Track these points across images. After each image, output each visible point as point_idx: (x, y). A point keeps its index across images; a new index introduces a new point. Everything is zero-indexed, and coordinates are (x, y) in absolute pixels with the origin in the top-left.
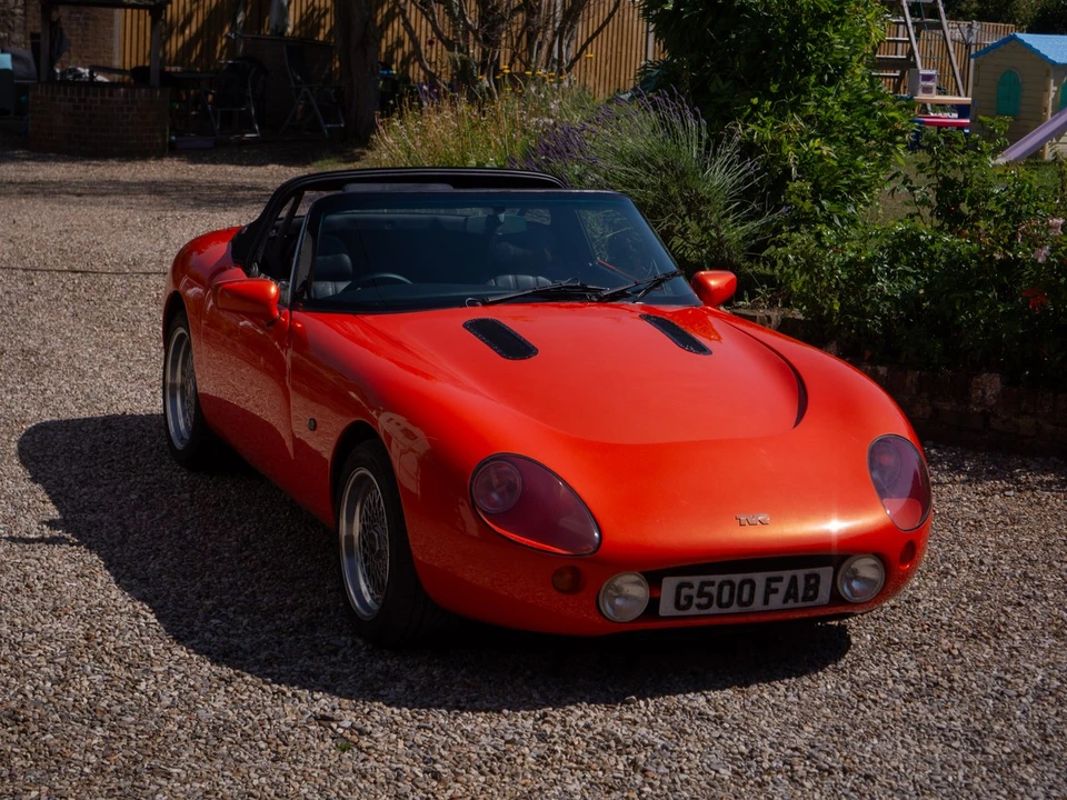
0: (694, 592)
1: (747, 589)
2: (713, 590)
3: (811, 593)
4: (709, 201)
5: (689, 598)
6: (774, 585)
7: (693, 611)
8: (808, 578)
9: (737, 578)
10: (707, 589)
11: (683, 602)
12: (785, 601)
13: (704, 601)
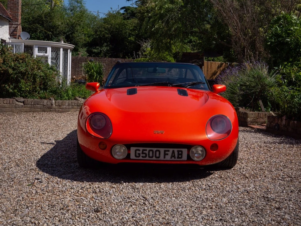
0: (141, 152)
1: (158, 153)
2: (147, 152)
3: (180, 156)
5: (139, 154)
6: (167, 153)
7: (141, 158)
8: (178, 151)
9: (155, 149)
10: (144, 152)
11: (137, 155)
12: (171, 158)
13: (144, 155)
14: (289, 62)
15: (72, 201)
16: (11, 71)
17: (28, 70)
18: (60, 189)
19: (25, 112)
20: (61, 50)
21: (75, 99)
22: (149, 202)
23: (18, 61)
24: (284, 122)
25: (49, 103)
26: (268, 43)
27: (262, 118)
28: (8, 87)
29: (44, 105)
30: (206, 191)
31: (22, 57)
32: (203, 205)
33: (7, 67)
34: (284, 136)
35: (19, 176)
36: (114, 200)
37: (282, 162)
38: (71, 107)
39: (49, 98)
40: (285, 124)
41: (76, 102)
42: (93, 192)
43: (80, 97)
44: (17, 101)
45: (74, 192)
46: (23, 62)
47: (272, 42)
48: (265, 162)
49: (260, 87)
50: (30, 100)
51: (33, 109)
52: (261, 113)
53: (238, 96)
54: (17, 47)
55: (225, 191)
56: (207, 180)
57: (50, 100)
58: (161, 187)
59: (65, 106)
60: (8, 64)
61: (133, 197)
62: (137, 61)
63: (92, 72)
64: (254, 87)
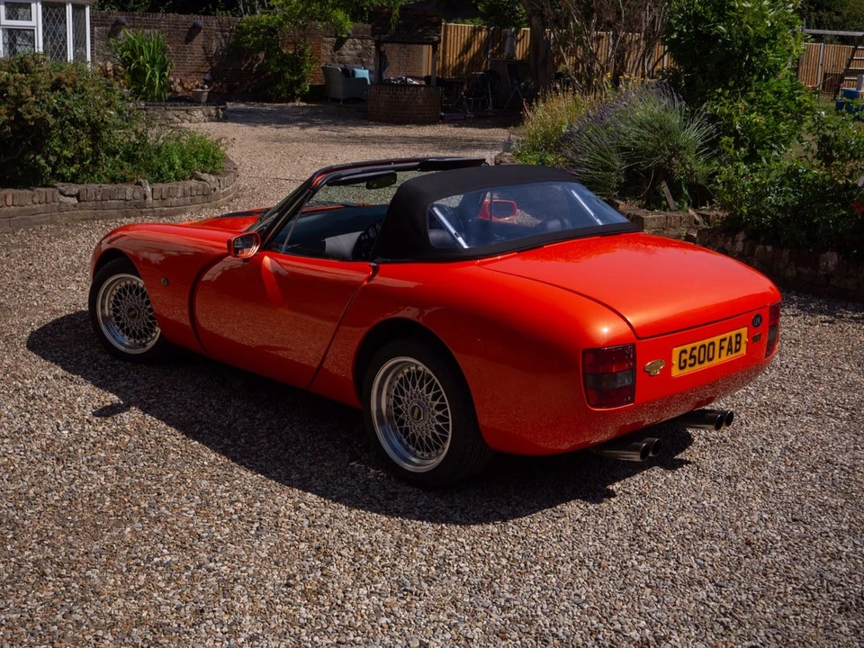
4: (685, 149)
14: (726, 87)
16: (51, 120)
19: (83, 220)
21: (193, 176)
24: (740, 246)
25: (137, 195)
26: (673, 34)
27: (674, 228)
28: (42, 162)
29: (126, 200)
31: (70, 80)
33: (42, 110)
38: (188, 198)
40: (743, 250)
41: (194, 183)
43: (203, 172)
44: (62, 193)
46: (73, 93)
47: (681, 33)
50: (92, 188)
51: (101, 211)
53: (617, 175)
57: (139, 184)
59: (175, 199)
60: (44, 101)
62: (249, 23)
63: (138, 63)
64: (653, 154)
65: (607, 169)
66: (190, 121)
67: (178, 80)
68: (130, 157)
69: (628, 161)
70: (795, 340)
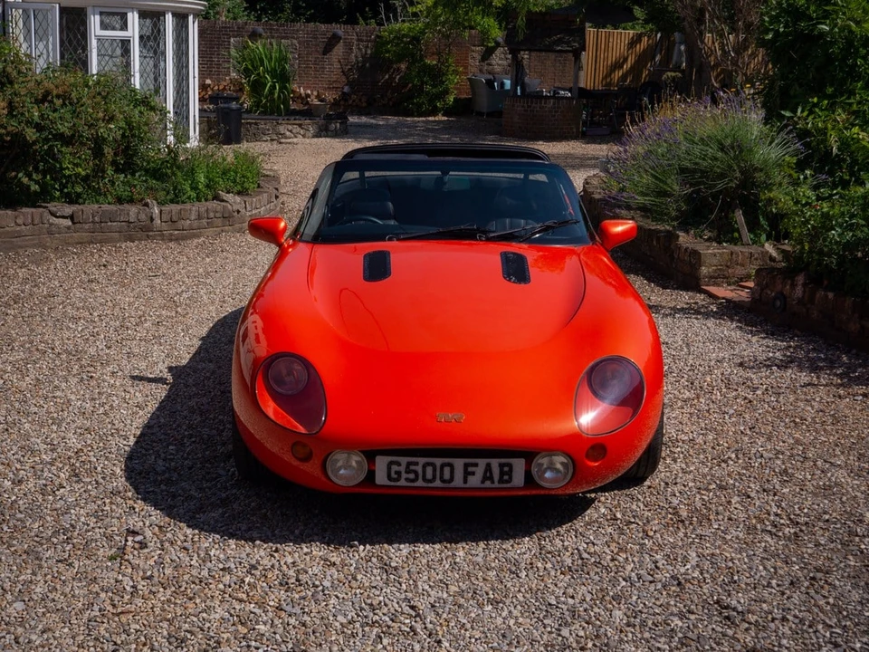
0: (402, 469)
1: (447, 470)
2: (419, 469)
3: (506, 477)
5: (398, 473)
6: (470, 469)
7: (402, 483)
8: (501, 466)
9: (438, 461)
10: (412, 467)
11: (394, 475)
12: (483, 482)
13: (412, 476)
14: (823, 96)
15: (229, 621)
16: (31, 134)
17: (80, 129)
18: (194, 572)
19: (78, 243)
20: (169, 17)
21: (217, 198)
22: (425, 624)
23: (51, 102)
24: (799, 291)
25: (143, 217)
26: (767, 34)
27: (743, 265)
28: (25, 180)
29: (128, 222)
30: (573, 578)
31: (60, 91)
32: (564, 637)
33: (19, 124)
34: (799, 333)
35: (83, 519)
36: (334, 616)
37: (781, 457)
38: (204, 222)
39: (143, 199)
40: (803, 297)
41: (214, 204)
42: (281, 584)
43: (228, 192)
44: (53, 214)
45: (233, 585)
46: (64, 105)
47: (777, 33)
48: (733, 456)
49: (738, 175)
50: (89, 208)
51: (100, 234)
52: (737, 249)
53: (677, 201)
54: (40, 17)
55: (621, 579)
56: (576, 532)
57: (146, 205)
58: (458, 560)
59: (188, 222)
60: (22, 114)
61: (386, 605)
62: (391, 33)
63: (259, 74)
64: (722, 176)
65: (664, 194)
66: (304, 136)
67: (315, 93)
68: (157, 174)
69: (691, 185)
70: (802, 419)
